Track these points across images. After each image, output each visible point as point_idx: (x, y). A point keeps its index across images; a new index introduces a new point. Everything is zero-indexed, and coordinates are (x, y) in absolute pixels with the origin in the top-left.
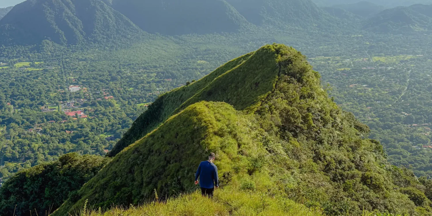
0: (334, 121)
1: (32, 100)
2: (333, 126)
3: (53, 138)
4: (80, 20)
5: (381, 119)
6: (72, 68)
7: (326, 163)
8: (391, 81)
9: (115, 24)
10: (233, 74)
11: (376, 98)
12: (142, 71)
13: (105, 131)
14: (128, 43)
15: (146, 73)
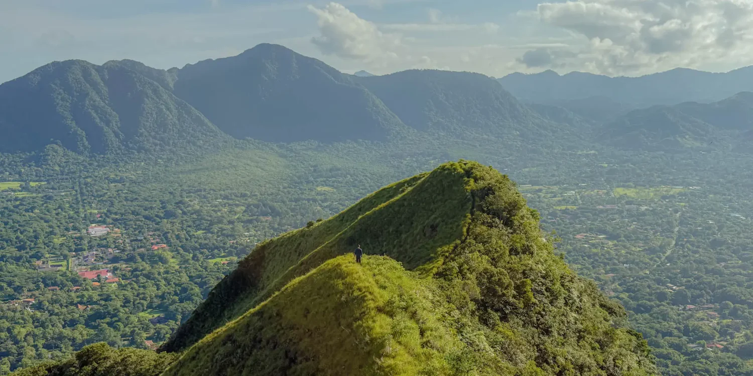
0: (568, 294)
1: (20, 249)
2: (566, 304)
3: (54, 317)
4: (115, 113)
5: (633, 295)
6: (95, 194)
7: (558, 369)
8: (646, 229)
9: (177, 122)
10: (391, 209)
11: (622, 259)
12: (220, 203)
13: (150, 306)
14: (198, 153)
15: (227, 205)
